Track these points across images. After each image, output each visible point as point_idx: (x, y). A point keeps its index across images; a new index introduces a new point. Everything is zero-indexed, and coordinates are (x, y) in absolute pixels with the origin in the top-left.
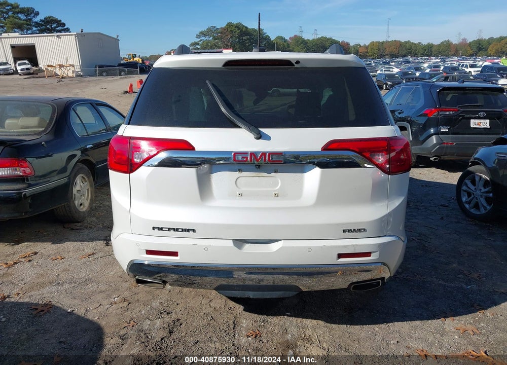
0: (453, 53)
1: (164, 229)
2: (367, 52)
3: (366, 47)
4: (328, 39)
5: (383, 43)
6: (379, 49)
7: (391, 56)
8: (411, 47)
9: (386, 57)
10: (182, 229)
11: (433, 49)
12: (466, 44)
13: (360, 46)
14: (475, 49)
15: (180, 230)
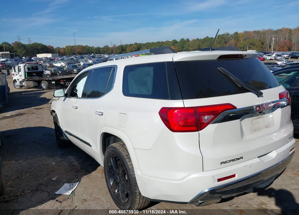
0: (111, 52)
1: (227, 162)
2: (65, 52)
3: (64, 49)
4: (39, 44)
5: (73, 46)
6: (72, 50)
7: (79, 54)
8: (89, 49)
9: (76, 54)
10: (237, 159)
11: (101, 50)
12: (116, 47)
13: (60, 48)
14: (121, 50)
15: (235, 160)
